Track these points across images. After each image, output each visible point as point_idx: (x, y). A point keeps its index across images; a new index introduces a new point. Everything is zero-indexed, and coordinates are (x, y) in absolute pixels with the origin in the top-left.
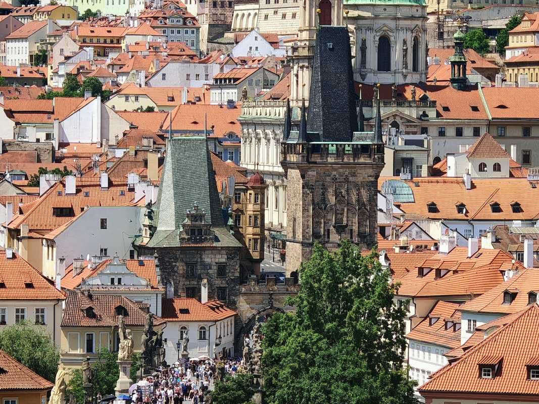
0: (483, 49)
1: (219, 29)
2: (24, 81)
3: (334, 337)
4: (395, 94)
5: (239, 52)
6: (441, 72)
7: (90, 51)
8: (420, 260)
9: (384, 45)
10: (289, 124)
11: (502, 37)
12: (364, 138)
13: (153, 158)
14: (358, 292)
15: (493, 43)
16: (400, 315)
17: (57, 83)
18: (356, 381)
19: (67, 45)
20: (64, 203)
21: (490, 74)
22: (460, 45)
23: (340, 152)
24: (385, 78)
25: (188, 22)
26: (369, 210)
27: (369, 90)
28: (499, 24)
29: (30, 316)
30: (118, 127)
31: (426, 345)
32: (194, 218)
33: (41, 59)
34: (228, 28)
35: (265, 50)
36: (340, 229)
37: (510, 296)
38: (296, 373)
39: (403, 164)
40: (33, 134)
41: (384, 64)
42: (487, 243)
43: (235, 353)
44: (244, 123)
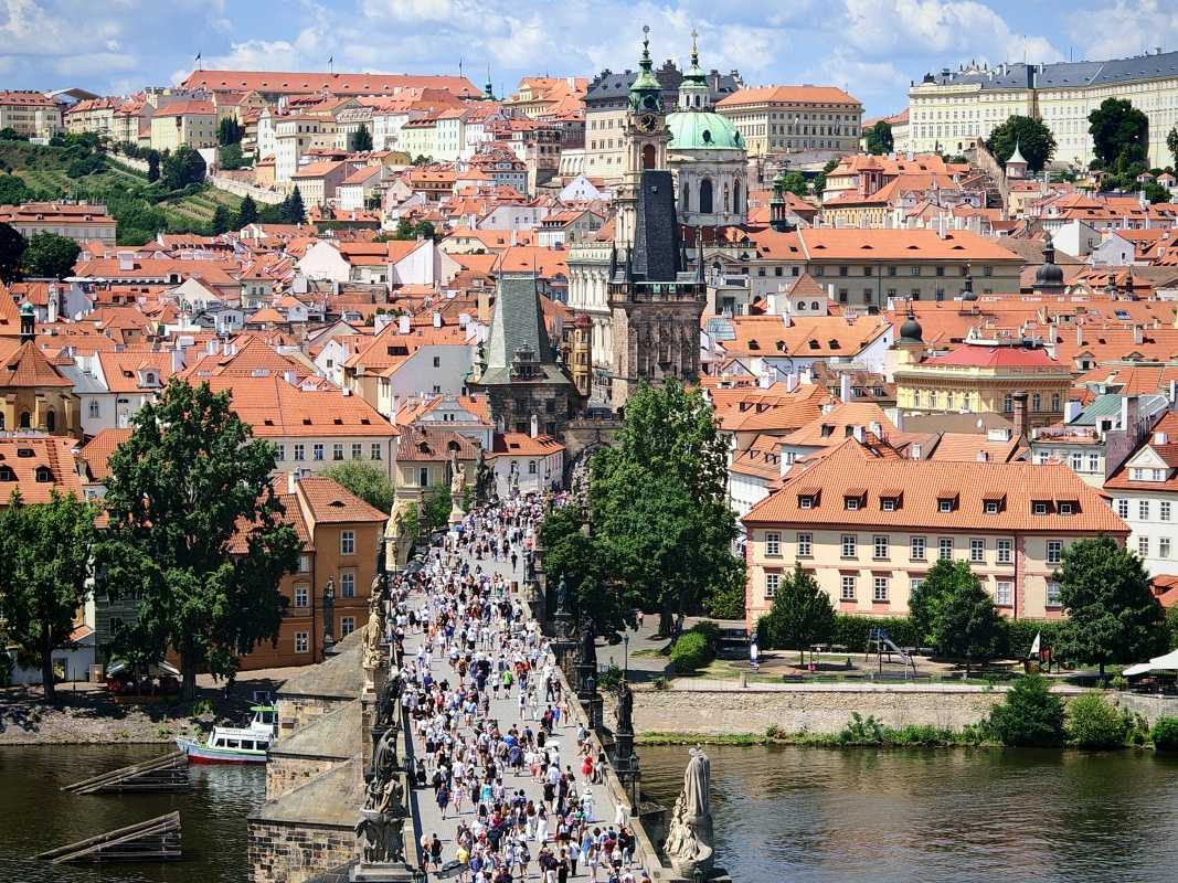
0: (802, 192)
1: (547, 173)
2: (358, 225)
3: (659, 471)
4: (717, 236)
5: (566, 195)
6: (761, 213)
7: (422, 195)
8: (741, 395)
9: (707, 189)
10: (614, 266)
11: (820, 180)
12: (687, 278)
13: (484, 299)
14: (682, 427)
15: (811, 185)
16: (722, 448)
17: (390, 226)
18: (680, 512)
19: (400, 190)
20: (398, 342)
21: (808, 216)
22: (779, 189)
23: (664, 292)
24: (707, 220)
25: (517, 167)
26: (691, 348)
27: (692, 231)
28: (817, 167)
29: (366, 451)
30: (450, 269)
31: (748, 477)
32: (524, 356)
33: (375, 203)
34: (555, 172)
35: (591, 194)
36: (665, 366)
37: (828, 430)
38: (622, 505)
39: (725, 303)
40: (368, 276)
41: (706, 207)
42: (806, 378)
43: (564, 484)
44: (572, 265)
